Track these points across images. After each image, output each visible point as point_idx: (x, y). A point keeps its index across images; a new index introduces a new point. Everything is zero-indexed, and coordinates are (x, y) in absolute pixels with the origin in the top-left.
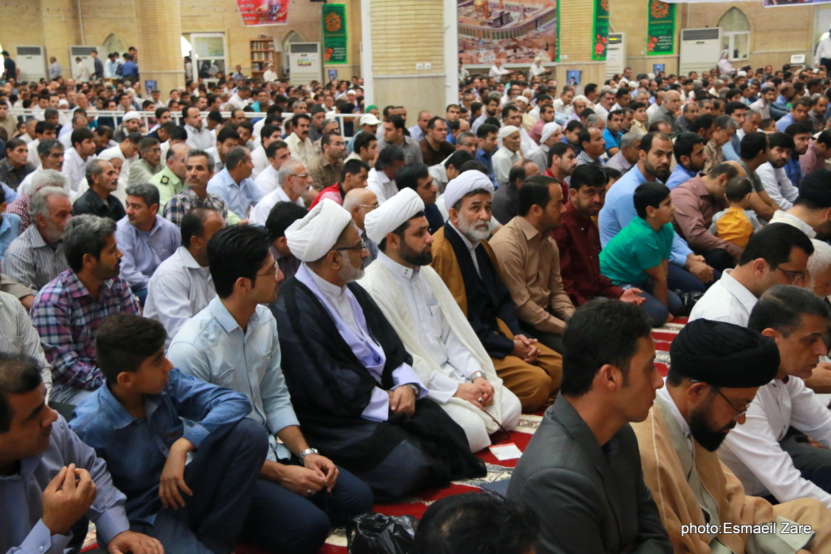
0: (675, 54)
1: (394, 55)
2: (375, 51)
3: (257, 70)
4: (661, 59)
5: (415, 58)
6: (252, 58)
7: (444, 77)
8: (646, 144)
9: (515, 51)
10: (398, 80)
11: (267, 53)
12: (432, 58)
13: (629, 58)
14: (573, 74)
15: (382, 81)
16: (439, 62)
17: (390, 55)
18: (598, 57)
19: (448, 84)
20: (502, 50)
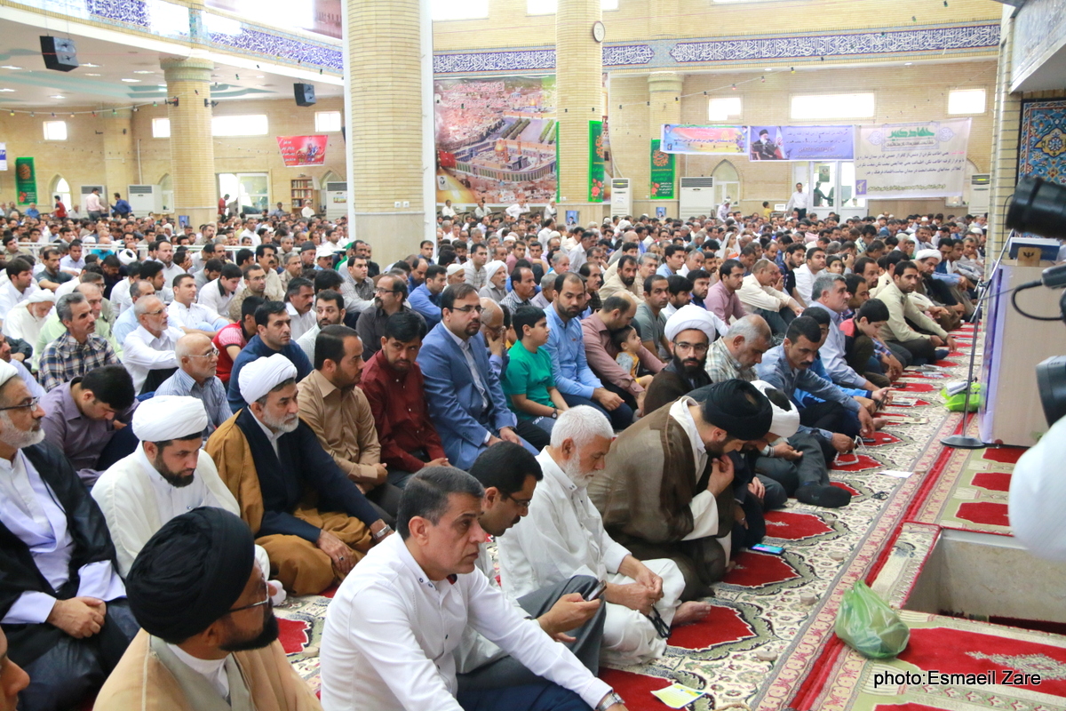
0: (675, 199)
1: (373, 193)
2: (357, 189)
3: (297, 206)
4: (662, 203)
5: (393, 197)
6: (293, 195)
7: (423, 214)
8: (558, 285)
9: (533, 192)
10: (377, 217)
11: (306, 191)
12: (410, 196)
13: (635, 202)
14: (571, 214)
15: (363, 217)
16: (418, 200)
17: (369, 193)
18: (594, 199)
19: (427, 221)
20: (521, 191)
